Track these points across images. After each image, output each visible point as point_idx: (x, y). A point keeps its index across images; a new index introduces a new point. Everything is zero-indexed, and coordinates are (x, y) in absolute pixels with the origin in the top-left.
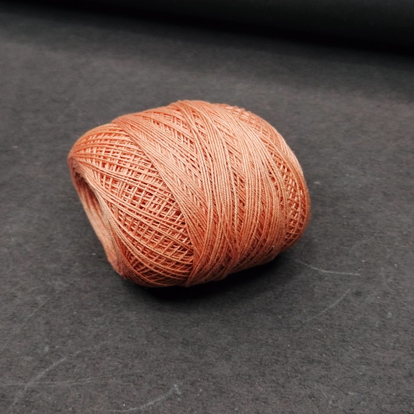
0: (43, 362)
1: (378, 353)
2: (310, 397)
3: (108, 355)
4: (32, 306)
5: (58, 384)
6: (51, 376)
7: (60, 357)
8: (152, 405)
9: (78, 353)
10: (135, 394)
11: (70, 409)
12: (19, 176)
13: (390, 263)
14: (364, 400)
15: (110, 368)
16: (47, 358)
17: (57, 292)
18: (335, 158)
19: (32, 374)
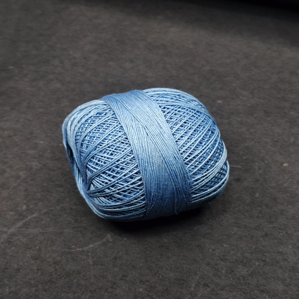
0: (21, 216)
1: (246, 220)
2: (197, 247)
3: (65, 213)
4: (16, 179)
5: (30, 231)
6: (26, 225)
7: (33, 213)
8: (92, 248)
9: (45, 211)
10: (81, 239)
11: (38, 248)
12: (13, 88)
13: (263, 160)
14: (233, 250)
15: (66, 222)
16: (25, 213)
17: (34, 170)
18: (234, 85)
19: (14, 224)
